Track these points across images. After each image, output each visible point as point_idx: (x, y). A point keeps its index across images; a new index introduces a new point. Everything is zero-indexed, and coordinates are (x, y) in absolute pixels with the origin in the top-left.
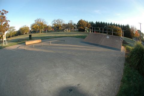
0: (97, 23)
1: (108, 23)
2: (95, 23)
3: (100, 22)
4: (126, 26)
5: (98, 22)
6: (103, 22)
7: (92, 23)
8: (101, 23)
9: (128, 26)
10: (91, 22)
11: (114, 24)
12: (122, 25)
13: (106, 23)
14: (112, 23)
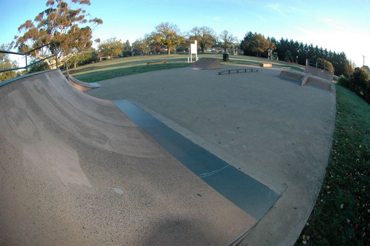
0: (282, 41)
1: (304, 44)
2: (279, 41)
3: (289, 41)
4: (340, 54)
5: (285, 39)
6: (294, 41)
7: (273, 41)
8: (292, 42)
9: (343, 56)
10: (270, 38)
11: (317, 47)
12: (333, 51)
13: (302, 45)
14: (312, 45)
